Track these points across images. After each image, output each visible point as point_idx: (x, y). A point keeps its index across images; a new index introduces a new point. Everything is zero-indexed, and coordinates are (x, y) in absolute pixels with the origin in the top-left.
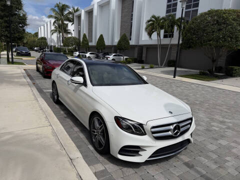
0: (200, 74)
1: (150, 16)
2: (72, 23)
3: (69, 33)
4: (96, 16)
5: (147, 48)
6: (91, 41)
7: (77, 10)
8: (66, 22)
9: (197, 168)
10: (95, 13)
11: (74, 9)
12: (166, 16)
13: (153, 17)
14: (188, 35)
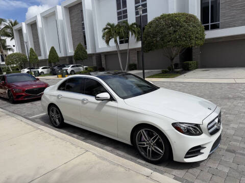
0: (163, 73)
1: (106, 24)
2: (10, 38)
3: (10, 49)
4: (42, 29)
5: (105, 56)
6: (40, 55)
7: (16, 23)
8: (3, 38)
9: (238, 151)
10: (40, 24)
11: (11, 22)
12: (118, 22)
13: (109, 24)
14: (148, 38)
